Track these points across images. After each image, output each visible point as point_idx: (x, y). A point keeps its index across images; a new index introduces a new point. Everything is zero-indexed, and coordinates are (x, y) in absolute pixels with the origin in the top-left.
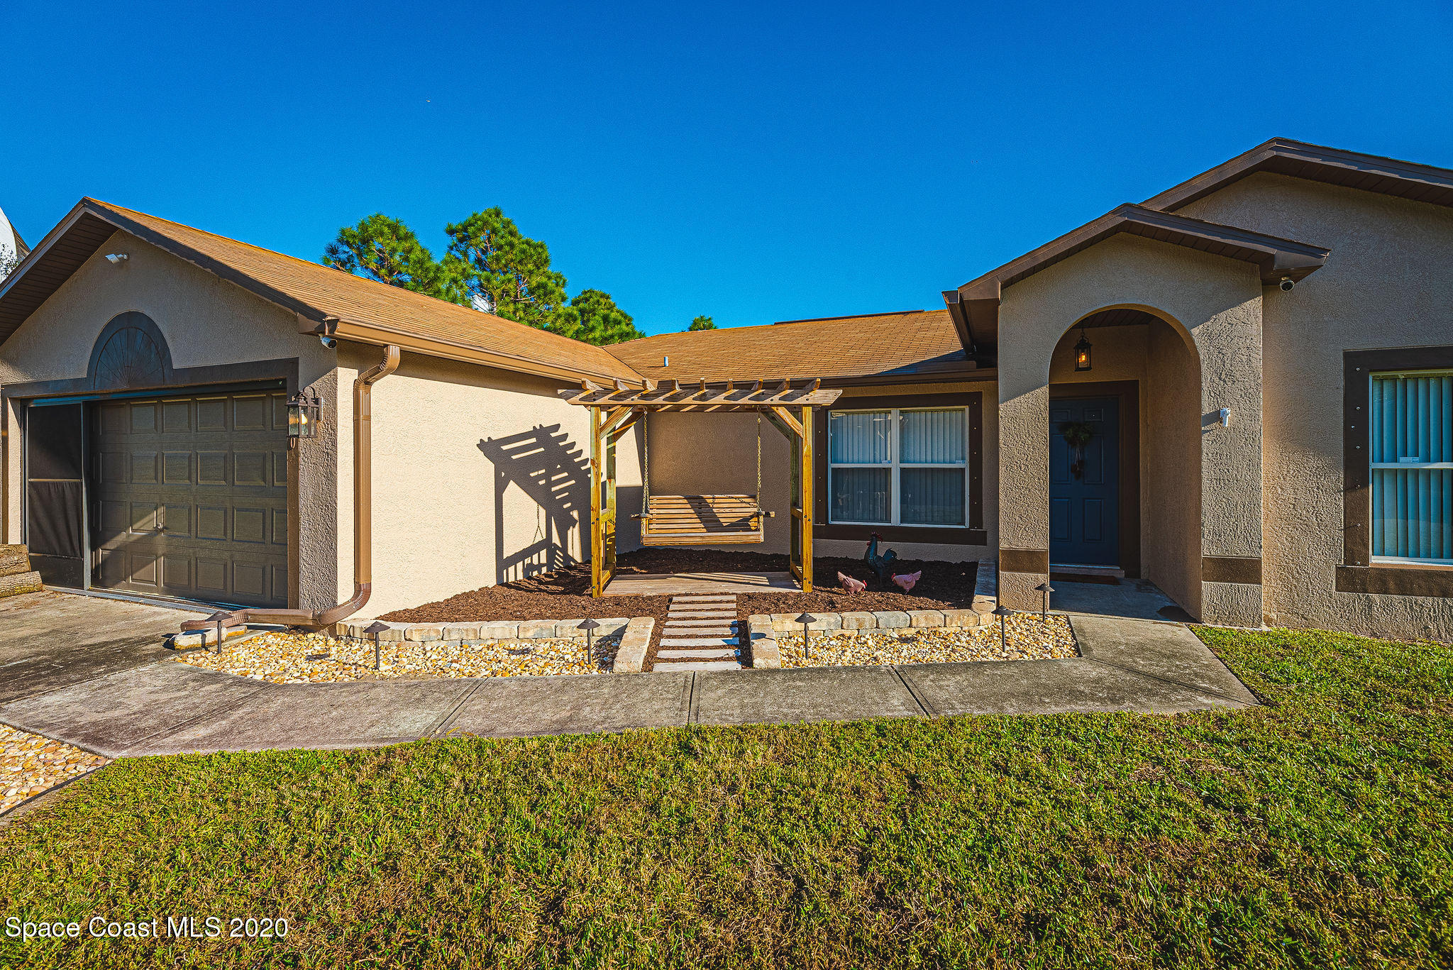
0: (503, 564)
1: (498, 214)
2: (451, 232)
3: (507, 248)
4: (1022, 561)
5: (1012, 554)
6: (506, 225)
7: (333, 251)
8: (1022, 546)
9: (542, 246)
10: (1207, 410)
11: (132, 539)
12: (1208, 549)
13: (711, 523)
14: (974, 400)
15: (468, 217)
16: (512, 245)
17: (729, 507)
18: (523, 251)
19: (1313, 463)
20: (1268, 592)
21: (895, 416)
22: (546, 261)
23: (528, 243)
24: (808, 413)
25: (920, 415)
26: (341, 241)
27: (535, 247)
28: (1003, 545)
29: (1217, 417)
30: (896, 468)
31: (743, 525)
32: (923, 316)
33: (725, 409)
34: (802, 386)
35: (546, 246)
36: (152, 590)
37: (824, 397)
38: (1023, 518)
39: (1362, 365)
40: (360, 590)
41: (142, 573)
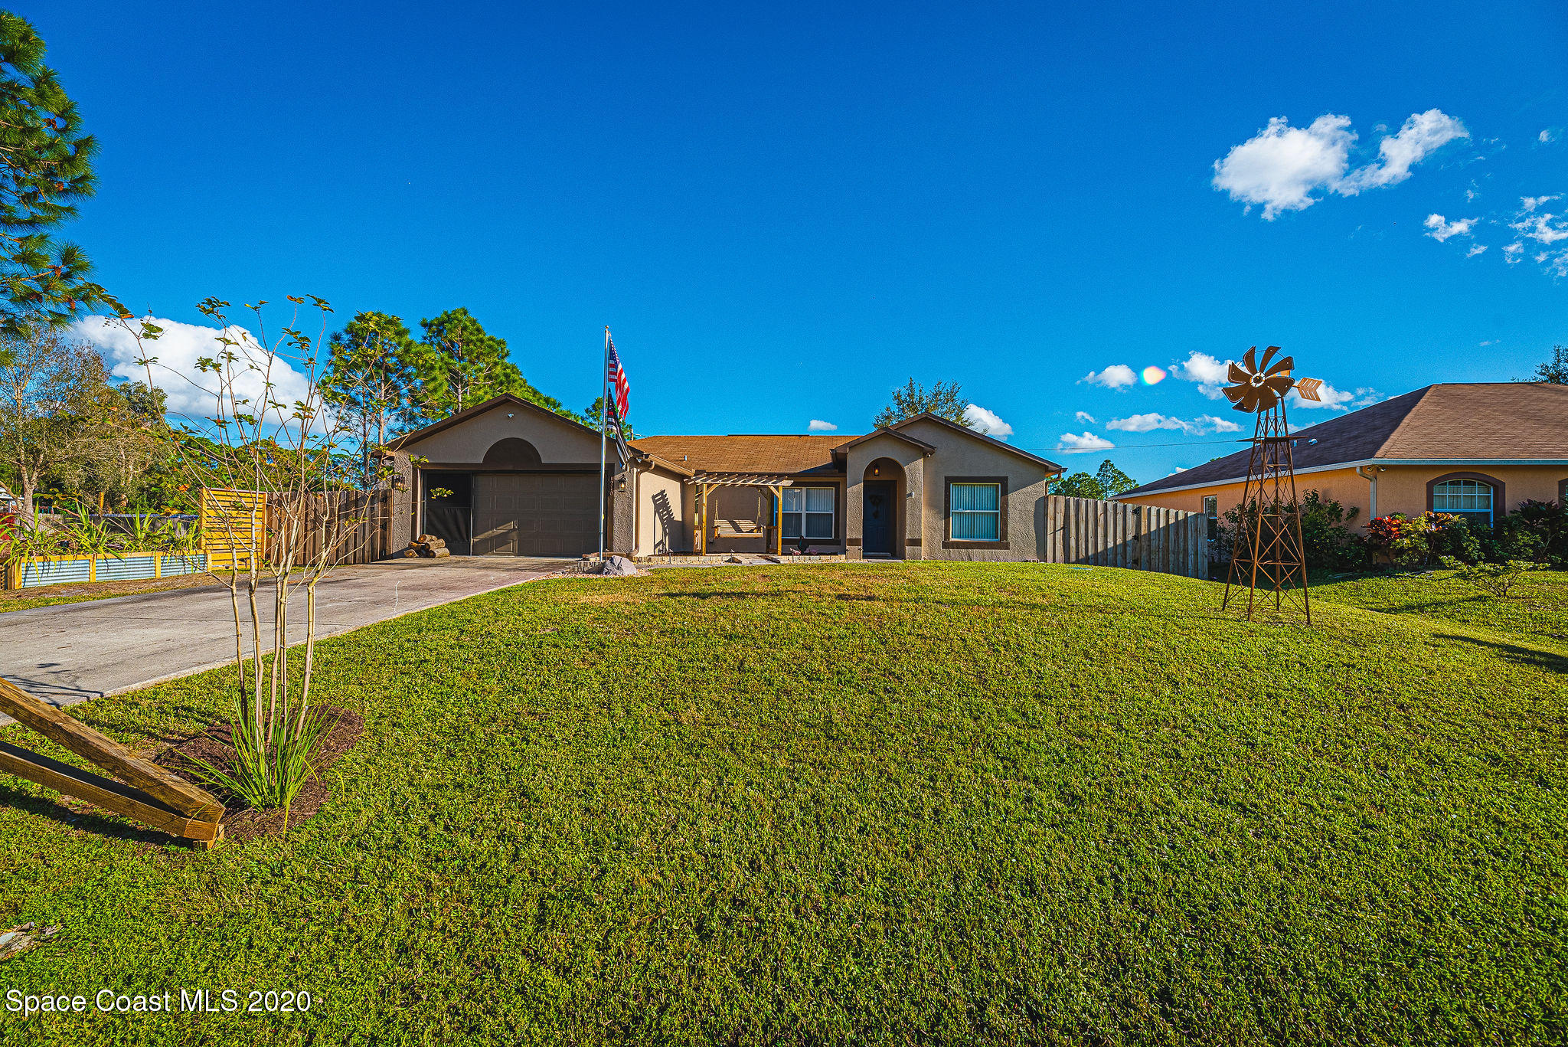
0: (655, 547)
1: (465, 313)
2: (424, 325)
3: (479, 344)
4: (854, 542)
5: (850, 539)
6: (474, 322)
7: (337, 338)
8: (854, 537)
9: (504, 344)
10: (908, 492)
11: (496, 533)
12: (908, 537)
13: (739, 530)
14: (836, 485)
15: (440, 315)
16: (482, 341)
17: (746, 525)
18: (490, 347)
19: (935, 511)
20: (924, 548)
21: (804, 489)
23: (492, 339)
24: (781, 489)
25: (814, 490)
27: (499, 343)
28: (848, 537)
29: (911, 495)
30: (804, 513)
31: (752, 531)
32: (809, 438)
34: (781, 476)
35: (507, 342)
36: (509, 555)
37: (787, 483)
38: (854, 529)
39: (949, 480)
40: (637, 546)
41: (503, 548)
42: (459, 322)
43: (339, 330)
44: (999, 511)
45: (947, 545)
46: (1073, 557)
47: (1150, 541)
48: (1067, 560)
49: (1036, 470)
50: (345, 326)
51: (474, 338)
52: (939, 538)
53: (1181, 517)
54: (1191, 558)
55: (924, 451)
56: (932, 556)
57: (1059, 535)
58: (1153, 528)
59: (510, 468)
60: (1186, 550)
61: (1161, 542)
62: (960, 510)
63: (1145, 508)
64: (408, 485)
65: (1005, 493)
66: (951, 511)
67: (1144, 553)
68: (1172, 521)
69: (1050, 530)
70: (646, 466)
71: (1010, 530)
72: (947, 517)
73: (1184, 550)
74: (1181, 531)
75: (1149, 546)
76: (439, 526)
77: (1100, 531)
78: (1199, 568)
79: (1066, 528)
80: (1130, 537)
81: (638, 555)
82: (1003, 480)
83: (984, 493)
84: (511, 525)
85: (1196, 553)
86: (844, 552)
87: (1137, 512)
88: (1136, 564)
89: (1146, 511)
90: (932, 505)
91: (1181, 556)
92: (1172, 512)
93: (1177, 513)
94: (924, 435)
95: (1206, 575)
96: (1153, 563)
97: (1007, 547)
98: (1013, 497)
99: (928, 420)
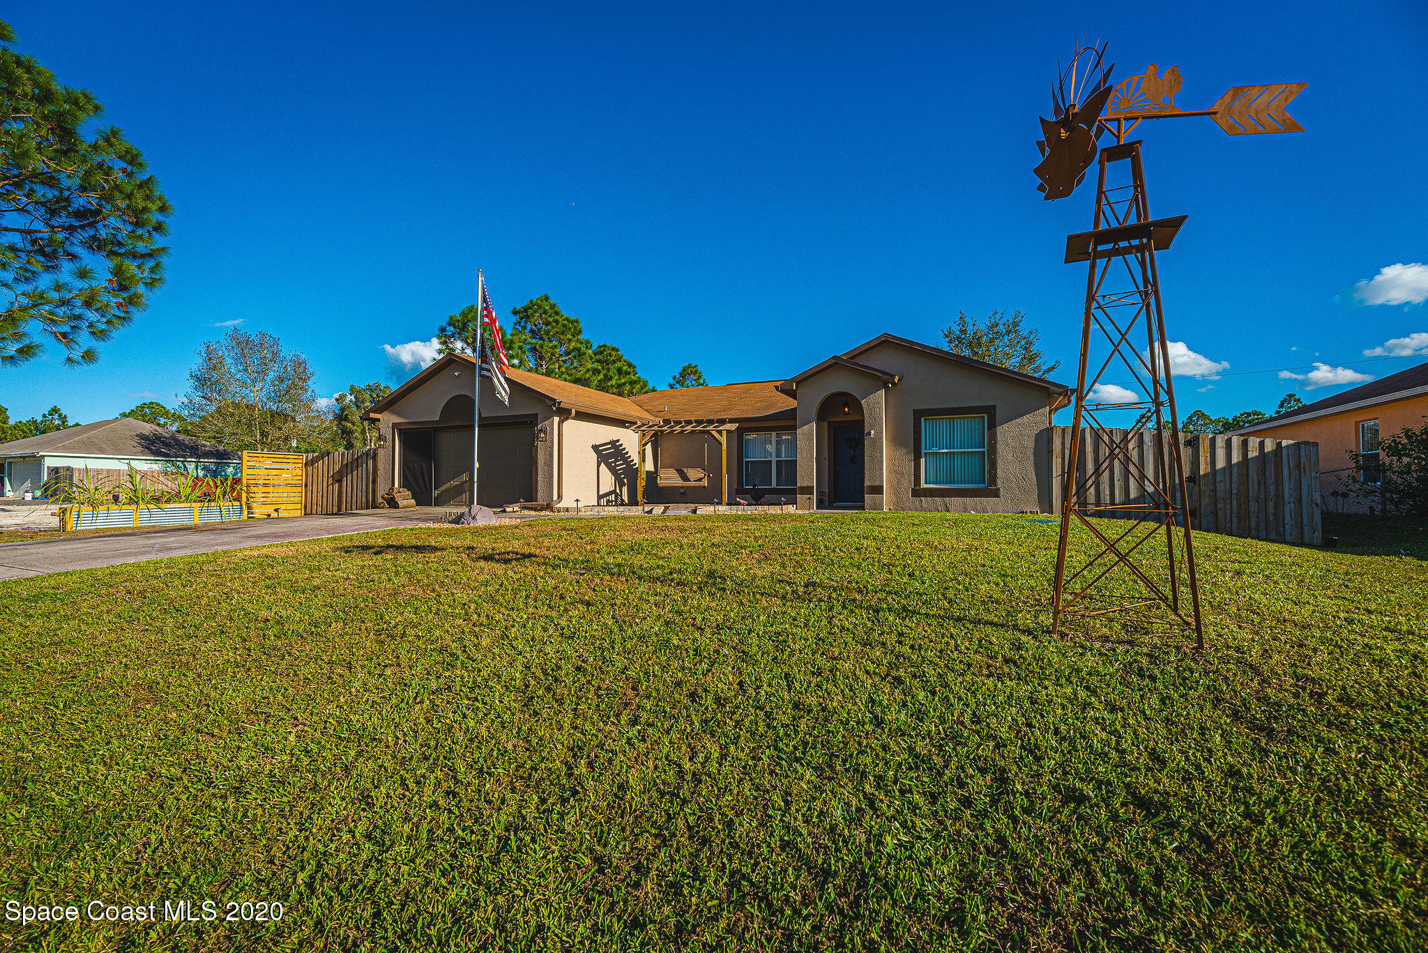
0: (600, 497)
1: (547, 300)
2: (515, 313)
3: (554, 324)
5: (802, 488)
6: (553, 307)
7: (443, 330)
8: (807, 484)
9: (576, 321)
10: (866, 432)
11: (453, 485)
12: (867, 483)
13: (685, 478)
15: (526, 303)
16: (557, 322)
17: (693, 473)
18: (564, 326)
19: (904, 450)
20: (886, 496)
21: (774, 434)
22: (580, 332)
23: (567, 319)
24: (724, 433)
25: (785, 435)
26: (450, 324)
27: (572, 322)
28: (800, 485)
29: (870, 433)
30: (774, 460)
31: (700, 480)
33: (693, 432)
34: (722, 422)
35: (580, 319)
37: (733, 427)
38: (808, 473)
39: (919, 414)
40: (560, 497)
41: (457, 498)
42: (540, 307)
43: (444, 324)
44: (985, 450)
45: (917, 492)
47: (1215, 483)
49: (1035, 395)
50: (447, 319)
51: (551, 319)
52: (908, 484)
53: (1269, 446)
54: (1289, 508)
55: (882, 380)
56: (899, 506)
58: (1221, 463)
60: (1279, 497)
61: (1234, 486)
62: (934, 450)
63: (1205, 438)
64: (389, 443)
65: (993, 426)
66: (923, 451)
67: (1205, 501)
68: (1253, 453)
69: (1056, 471)
71: (1000, 473)
72: (917, 457)
73: (1277, 496)
74: (1271, 470)
75: (1214, 490)
76: (412, 482)
77: (1133, 471)
78: (1305, 521)
82: (990, 411)
83: (965, 427)
84: (464, 477)
85: (1298, 501)
86: (794, 502)
87: (1191, 443)
88: (1195, 517)
89: (1207, 443)
90: (896, 441)
91: (1271, 504)
92: (1254, 442)
93: (1262, 444)
94: (879, 361)
95: (1318, 535)
96: (1220, 513)
97: (996, 494)
98: (1001, 430)
99: (886, 343)
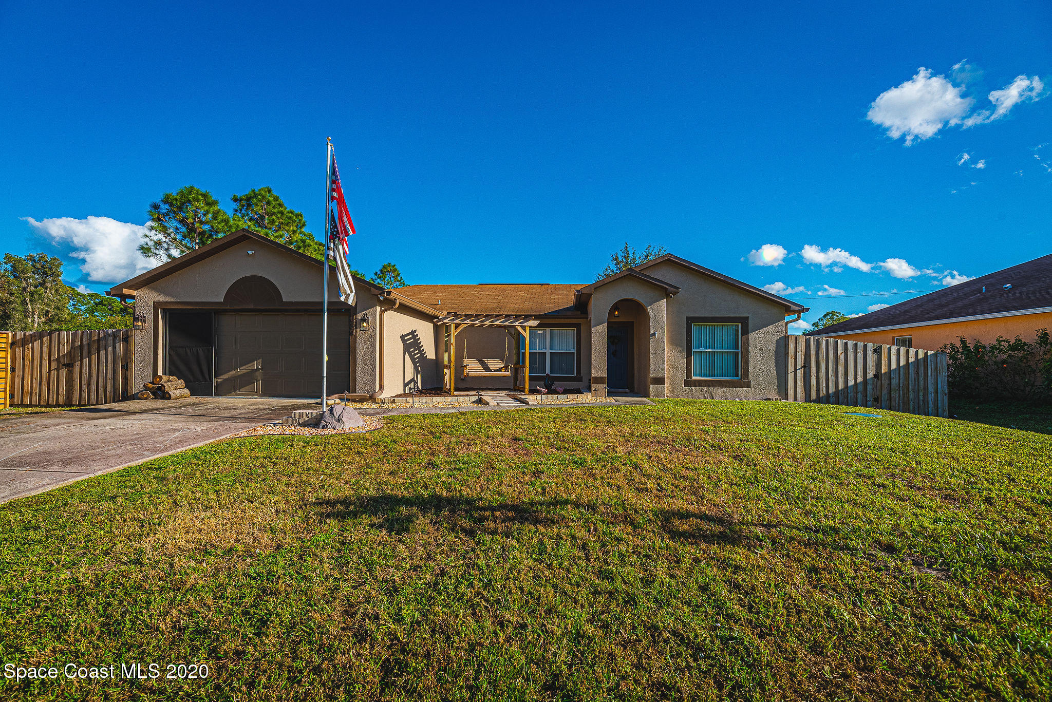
0: (405, 385)
1: (270, 191)
2: (236, 200)
3: (279, 215)
4: (599, 380)
5: (596, 378)
6: (276, 199)
7: (156, 207)
8: (599, 375)
9: (301, 216)
10: (651, 332)
11: (239, 374)
12: (652, 375)
13: (487, 369)
14: (578, 326)
15: (248, 192)
16: (282, 213)
17: (494, 364)
18: (289, 218)
19: (678, 349)
20: (667, 386)
21: (548, 330)
22: (304, 225)
23: (291, 212)
24: (527, 329)
25: (557, 331)
26: (164, 202)
27: (297, 216)
28: (593, 375)
29: (654, 334)
30: (548, 351)
32: (550, 287)
34: (527, 318)
36: (253, 395)
37: (533, 323)
38: (599, 366)
39: (690, 320)
40: (381, 387)
41: (247, 388)
42: (264, 197)
43: (157, 201)
44: (739, 350)
45: (689, 383)
46: (814, 396)
47: (890, 379)
48: (808, 399)
49: (775, 311)
50: (162, 197)
51: (275, 211)
52: (681, 376)
53: (921, 355)
54: (931, 396)
55: (666, 291)
56: (674, 393)
57: (800, 373)
58: (894, 366)
59: (252, 307)
60: (926, 389)
61: (901, 381)
62: (701, 349)
63: (885, 347)
64: (149, 324)
65: (746, 332)
66: (693, 350)
67: (885, 392)
68: (912, 360)
69: (791, 368)
70: (389, 304)
71: (751, 369)
72: (689, 355)
73: (924, 388)
74: (921, 371)
75: (890, 384)
76: (183, 367)
77: (841, 369)
78: (939, 405)
79: (806, 366)
80: (870, 376)
81: (382, 397)
82: (744, 321)
83: (724, 333)
84: (256, 365)
85: (936, 392)
86: (589, 389)
87: (877, 351)
88: (877, 403)
89: (886, 350)
90: (674, 342)
91: (921, 394)
92: (912, 351)
93: (917, 353)
94: (667, 276)
95: (946, 413)
96: (893, 400)
97: (748, 385)
98: (755, 337)
99: (670, 262)
